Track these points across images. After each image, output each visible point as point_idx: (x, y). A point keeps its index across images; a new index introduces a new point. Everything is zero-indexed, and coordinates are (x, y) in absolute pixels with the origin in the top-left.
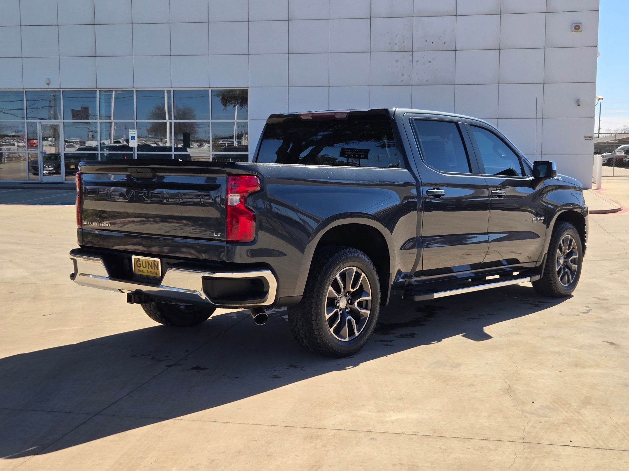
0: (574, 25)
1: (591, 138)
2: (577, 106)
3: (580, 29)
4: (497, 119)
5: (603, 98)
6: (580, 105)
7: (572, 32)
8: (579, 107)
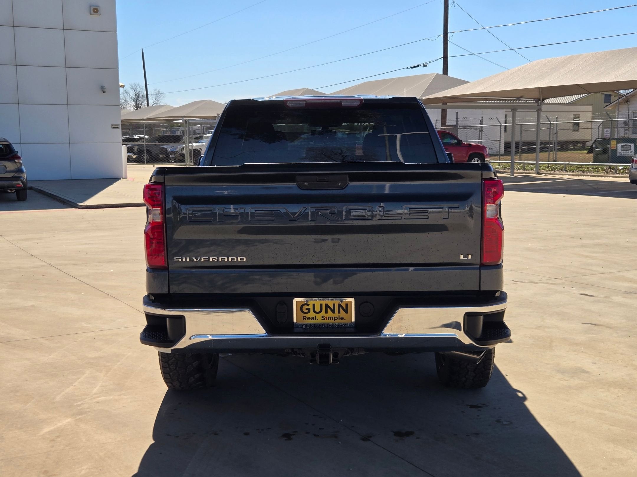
0: (92, 8)
1: (118, 127)
2: (103, 93)
3: (98, 13)
4: (18, 105)
5: (125, 86)
6: (105, 92)
7: (91, 14)
8: (104, 93)
